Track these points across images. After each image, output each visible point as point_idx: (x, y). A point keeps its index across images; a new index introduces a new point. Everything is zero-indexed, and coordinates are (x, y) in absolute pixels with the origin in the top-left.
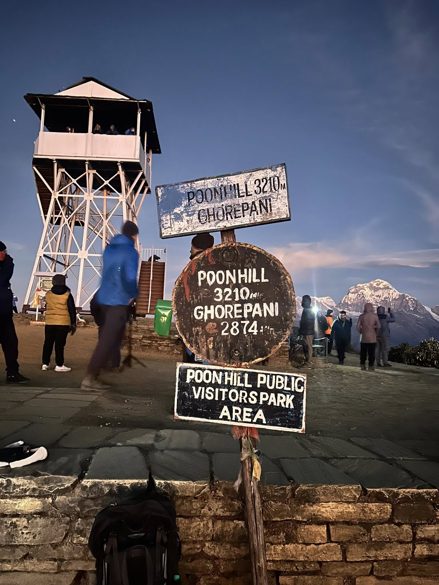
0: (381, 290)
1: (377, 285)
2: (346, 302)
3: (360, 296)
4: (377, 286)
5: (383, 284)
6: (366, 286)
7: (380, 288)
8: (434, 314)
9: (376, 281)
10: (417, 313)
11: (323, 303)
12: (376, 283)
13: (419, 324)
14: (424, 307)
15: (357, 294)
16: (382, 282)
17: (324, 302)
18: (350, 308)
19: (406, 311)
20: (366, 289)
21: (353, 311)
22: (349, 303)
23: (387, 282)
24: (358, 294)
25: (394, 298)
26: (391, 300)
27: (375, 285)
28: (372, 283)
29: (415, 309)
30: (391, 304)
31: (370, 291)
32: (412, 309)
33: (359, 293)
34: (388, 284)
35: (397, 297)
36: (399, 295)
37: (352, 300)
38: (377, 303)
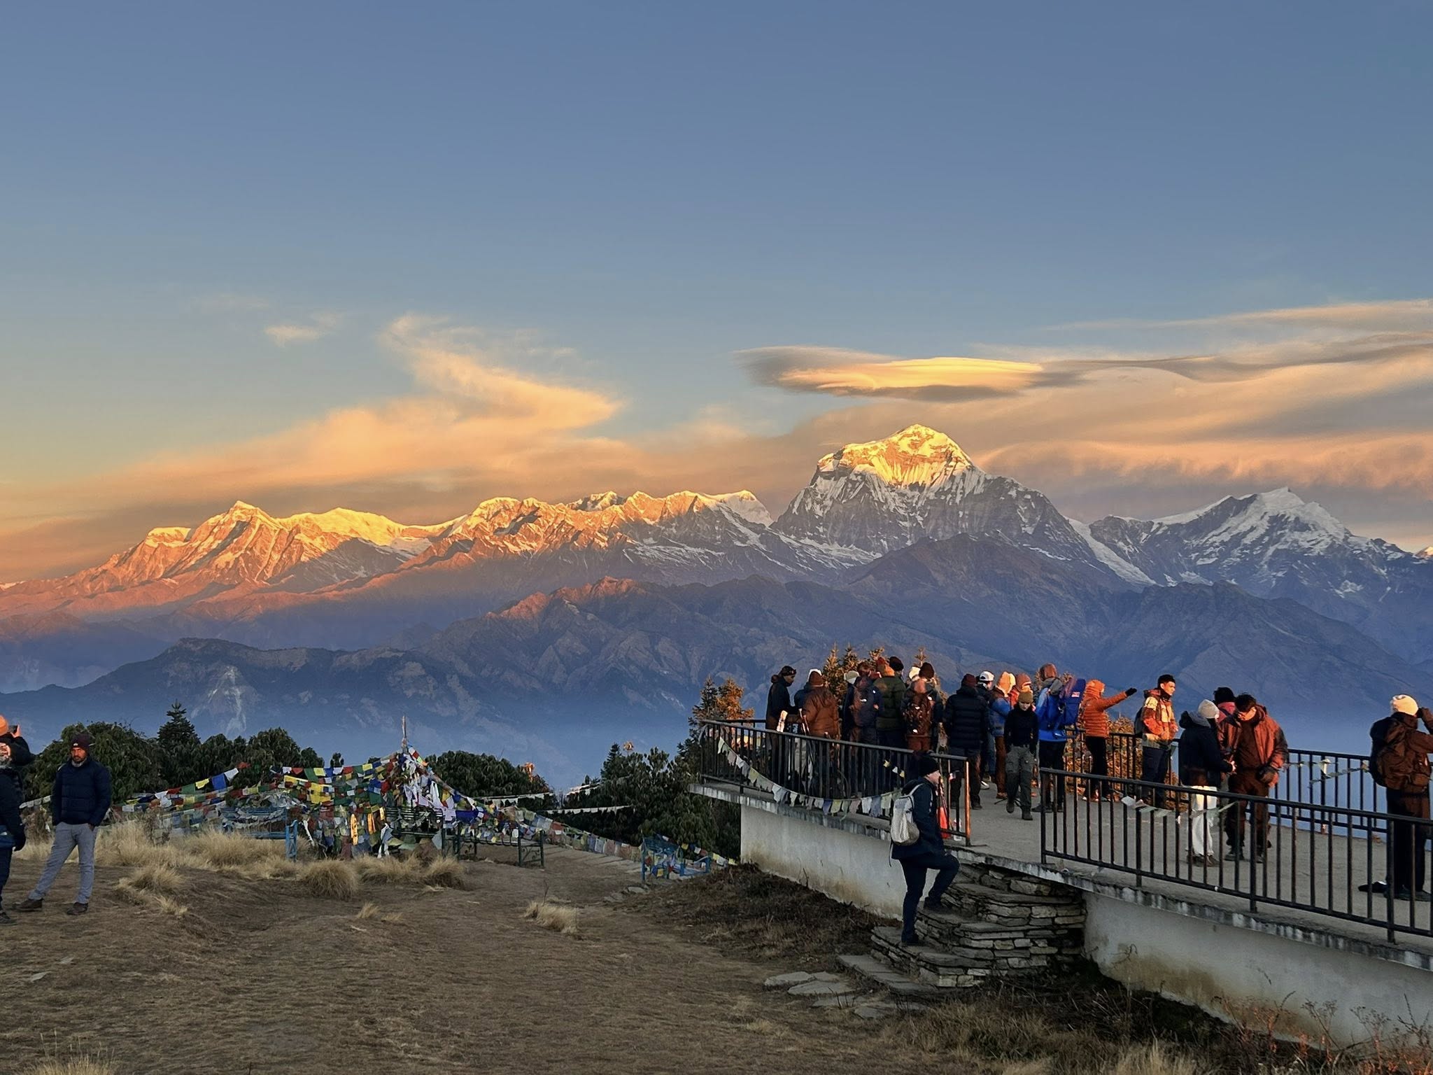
0: (927, 465)
1: (914, 445)
2: (808, 509)
3: (854, 489)
4: (911, 452)
5: (931, 442)
6: (874, 453)
7: (923, 459)
8: (1101, 545)
9: (910, 431)
10: (1045, 543)
11: (726, 514)
12: (907, 441)
13: (1053, 582)
14: (1067, 522)
15: (843, 480)
16: (929, 437)
17: (730, 512)
18: (821, 530)
19: (1010, 536)
20: (875, 461)
21: (831, 540)
22: (819, 512)
23: (943, 436)
24: (849, 480)
25: (967, 492)
26: (958, 501)
27: (904, 445)
28: (895, 439)
29: (1040, 529)
30: (961, 514)
31: (889, 468)
32: (1030, 530)
33: (853, 477)
34: (950, 441)
35: (979, 490)
36: (986, 480)
37: (828, 502)
38: (914, 510)
